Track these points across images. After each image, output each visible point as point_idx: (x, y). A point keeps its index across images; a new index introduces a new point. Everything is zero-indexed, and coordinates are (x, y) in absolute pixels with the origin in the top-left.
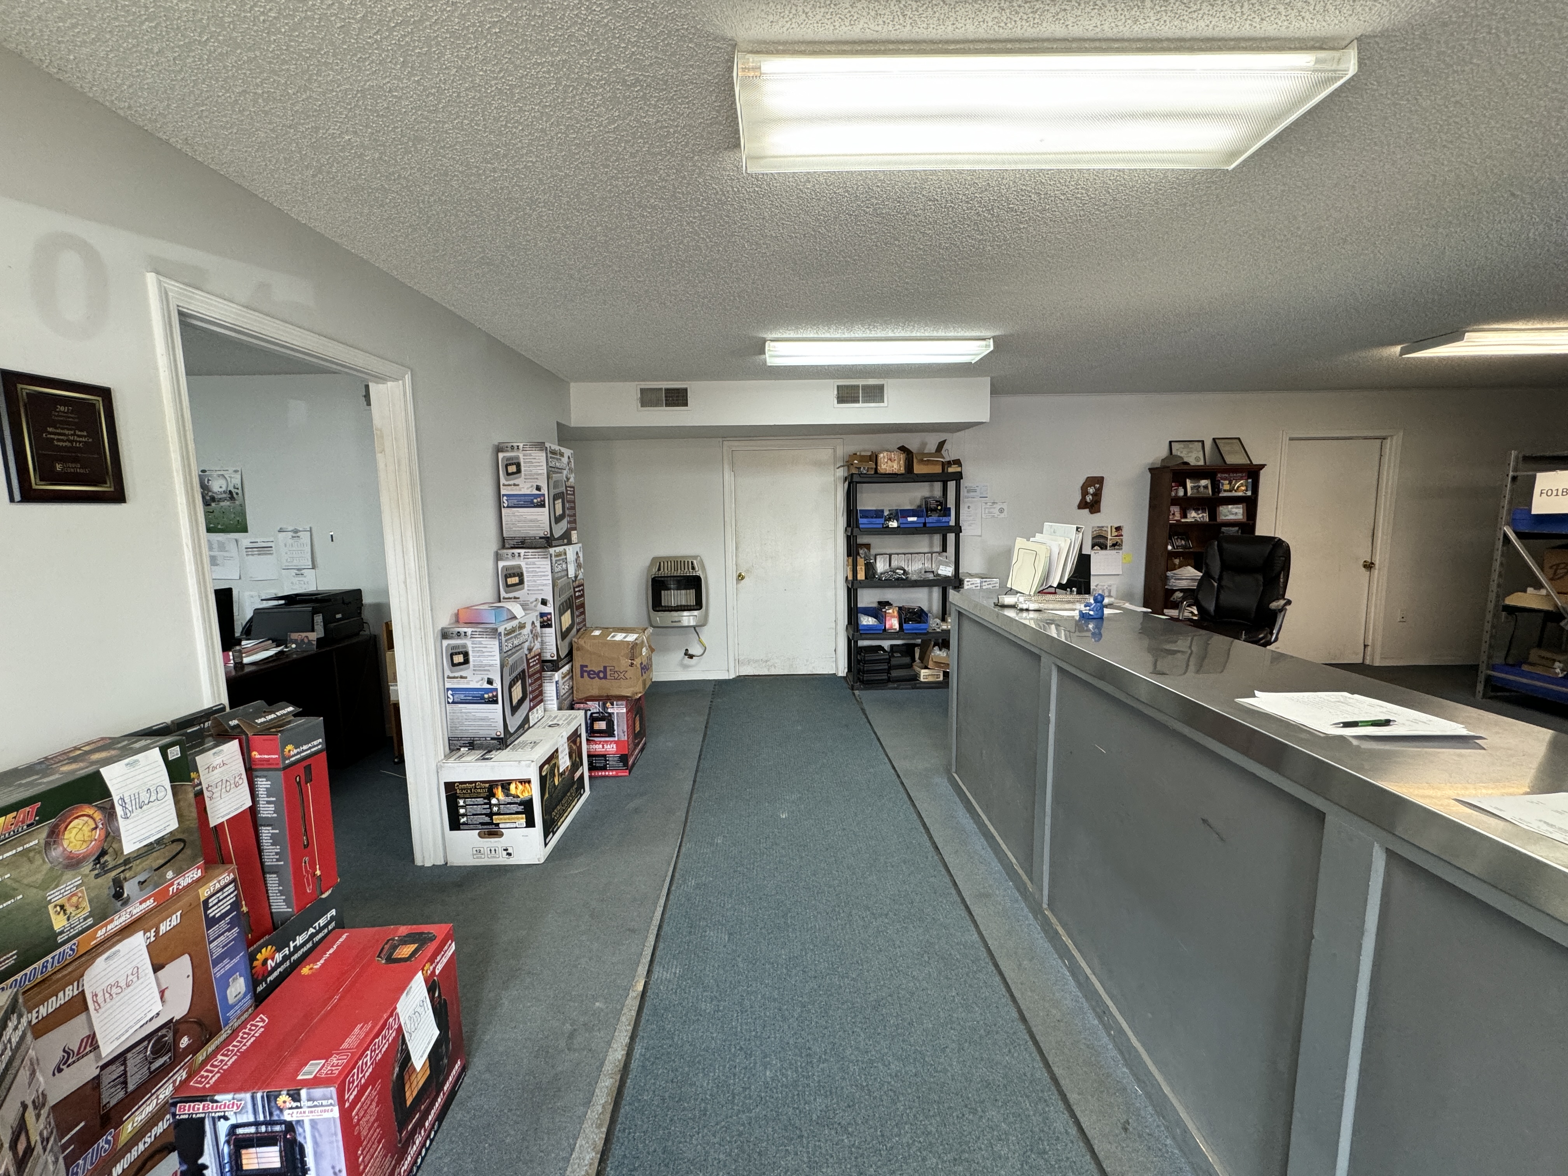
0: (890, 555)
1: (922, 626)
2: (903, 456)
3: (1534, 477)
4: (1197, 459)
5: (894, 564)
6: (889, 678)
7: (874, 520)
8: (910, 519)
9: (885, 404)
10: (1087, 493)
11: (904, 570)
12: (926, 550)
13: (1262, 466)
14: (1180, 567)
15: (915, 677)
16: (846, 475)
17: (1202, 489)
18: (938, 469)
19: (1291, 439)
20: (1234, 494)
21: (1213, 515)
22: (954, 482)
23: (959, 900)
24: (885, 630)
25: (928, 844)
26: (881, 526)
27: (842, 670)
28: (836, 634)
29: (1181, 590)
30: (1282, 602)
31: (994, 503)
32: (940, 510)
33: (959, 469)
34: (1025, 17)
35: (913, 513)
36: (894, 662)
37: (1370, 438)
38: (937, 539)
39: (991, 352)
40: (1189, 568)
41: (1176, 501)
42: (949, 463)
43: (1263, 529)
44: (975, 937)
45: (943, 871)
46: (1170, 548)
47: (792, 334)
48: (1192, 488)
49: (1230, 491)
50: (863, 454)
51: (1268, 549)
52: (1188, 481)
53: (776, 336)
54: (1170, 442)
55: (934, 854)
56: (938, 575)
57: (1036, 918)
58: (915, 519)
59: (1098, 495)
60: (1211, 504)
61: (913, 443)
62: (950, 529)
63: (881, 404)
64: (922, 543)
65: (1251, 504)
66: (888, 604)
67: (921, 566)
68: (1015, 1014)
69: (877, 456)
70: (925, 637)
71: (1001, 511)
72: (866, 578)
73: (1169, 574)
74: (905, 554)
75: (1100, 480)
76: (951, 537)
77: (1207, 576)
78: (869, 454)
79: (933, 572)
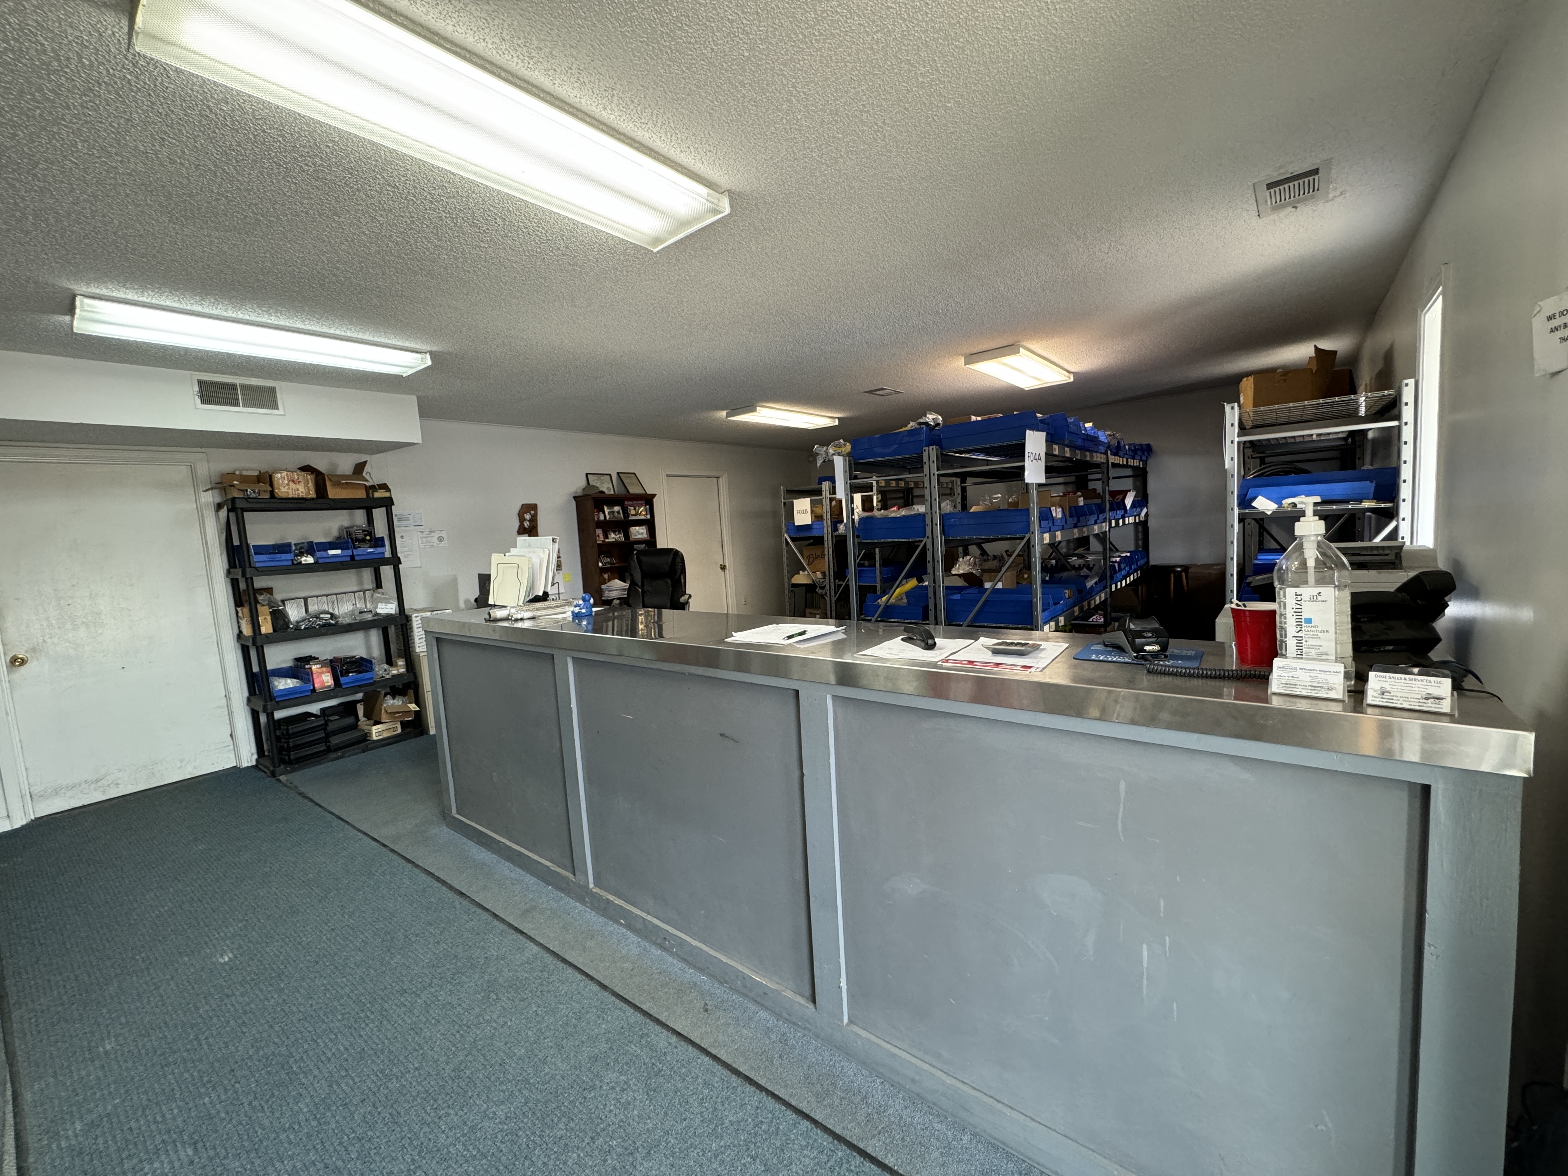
0: (306, 599)
1: (367, 675)
2: (310, 477)
3: (793, 503)
4: (608, 488)
5: (312, 608)
6: (328, 747)
7: (278, 556)
8: (332, 552)
9: (281, 412)
10: (525, 520)
11: (332, 614)
12: (355, 589)
13: (654, 495)
14: (609, 580)
15: (365, 737)
16: (218, 500)
17: (616, 514)
18: (361, 494)
19: (667, 476)
20: (638, 517)
21: (627, 535)
22: (384, 509)
23: (505, 927)
24: (314, 690)
25: (451, 894)
26: (290, 563)
27: (248, 756)
28: (230, 714)
29: (618, 599)
30: (687, 597)
31: (431, 532)
32: (369, 541)
33: (387, 495)
34: (521, 57)
35: (332, 545)
36: (331, 727)
37: (710, 477)
38: (367, 574)
39: (428, 367)
40: (617, 581)
41: (599, 524)
42: (373, 488)
43: (661, 544)
44: (535, 949)
45: (479, 911)
46: (600, 564)
47: (131, 296)
48: (609, 513)
49: (636, 515)
50: (245, 473)
51: (670, 559)
52: (605, 508)
53: (98, 291)
54: (587, 474)
55: (461, 900)
56: (377, 614)
57: (583, 903)
58: (338, 552)
59: (534, 520)
60: (624, 525)
61: (320, 461)
62: (386, 562)
63: (275, 412)
64: (348, 580)
65: (650, 525)
66: (309, 659)
67: (351, 608)
68: (595, 988)
69: (270, 476)
70: (369, 688)
71: (440, 539)
72: (274, 630)
73: (603, 587)
74: (327, 596)
75: (534, 507)
76: (387, 571)
77: (633, 584)
78: (256, 473)
79: (371, 611)
